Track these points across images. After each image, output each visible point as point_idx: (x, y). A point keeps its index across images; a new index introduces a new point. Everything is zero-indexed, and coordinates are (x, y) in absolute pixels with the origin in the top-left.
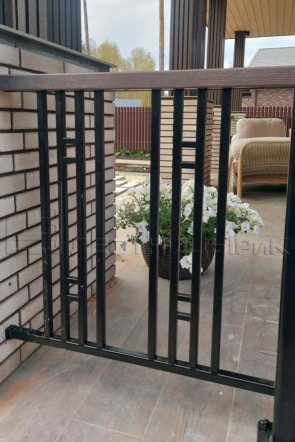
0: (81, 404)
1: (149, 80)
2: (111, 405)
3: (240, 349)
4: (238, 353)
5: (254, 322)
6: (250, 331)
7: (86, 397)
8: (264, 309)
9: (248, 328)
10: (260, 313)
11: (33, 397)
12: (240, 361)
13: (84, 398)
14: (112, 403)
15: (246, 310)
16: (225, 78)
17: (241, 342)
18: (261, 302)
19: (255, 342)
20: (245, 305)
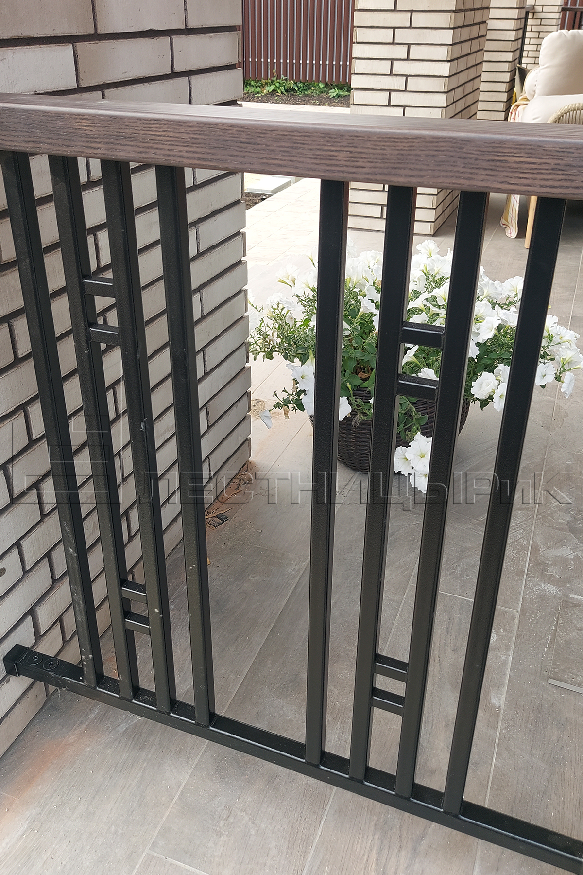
0: (169, 810)
1: (313, 152)
2: (229, 816)
3: (508, 672)
4: (503, 685)
5: (542, 597)
6: (532, 623)
7: (180, 792)
8: (565, 561)
9: (527, 614)
10: (556, 574)
11: (71, 788)
12: (505, 708)
13: (175, 794)
14: (233, 812)
15: (526, 563)
16: (553, 169)
17: (511, 653)
18: (561, 541)
19: (540, 656)
20: (526, 549)
